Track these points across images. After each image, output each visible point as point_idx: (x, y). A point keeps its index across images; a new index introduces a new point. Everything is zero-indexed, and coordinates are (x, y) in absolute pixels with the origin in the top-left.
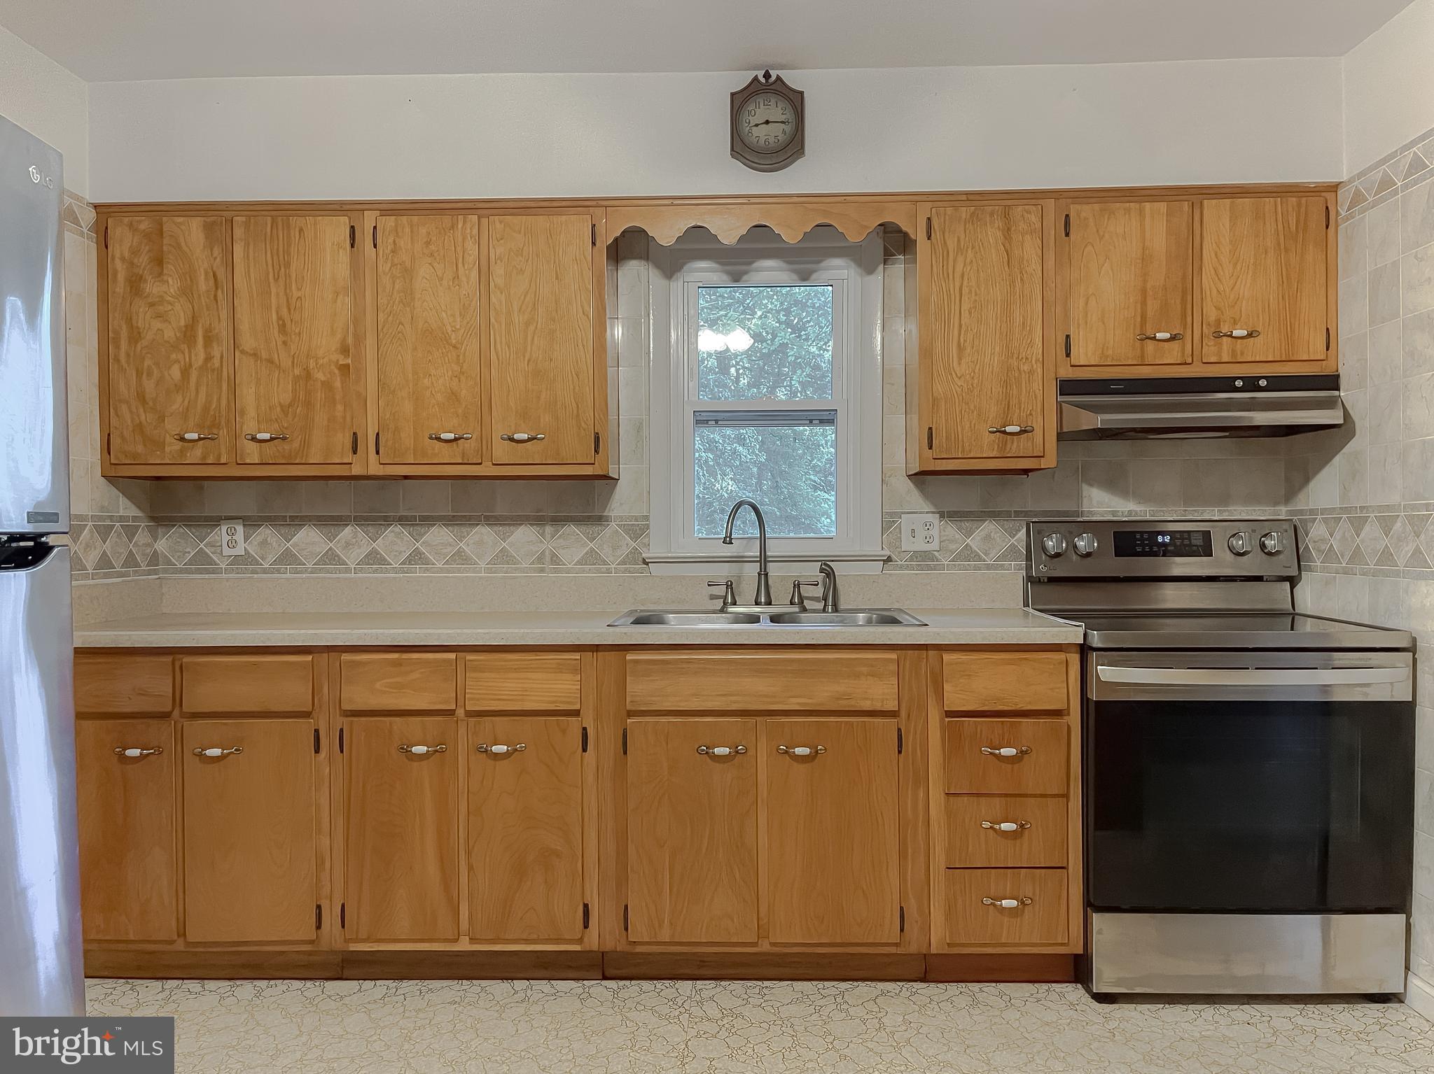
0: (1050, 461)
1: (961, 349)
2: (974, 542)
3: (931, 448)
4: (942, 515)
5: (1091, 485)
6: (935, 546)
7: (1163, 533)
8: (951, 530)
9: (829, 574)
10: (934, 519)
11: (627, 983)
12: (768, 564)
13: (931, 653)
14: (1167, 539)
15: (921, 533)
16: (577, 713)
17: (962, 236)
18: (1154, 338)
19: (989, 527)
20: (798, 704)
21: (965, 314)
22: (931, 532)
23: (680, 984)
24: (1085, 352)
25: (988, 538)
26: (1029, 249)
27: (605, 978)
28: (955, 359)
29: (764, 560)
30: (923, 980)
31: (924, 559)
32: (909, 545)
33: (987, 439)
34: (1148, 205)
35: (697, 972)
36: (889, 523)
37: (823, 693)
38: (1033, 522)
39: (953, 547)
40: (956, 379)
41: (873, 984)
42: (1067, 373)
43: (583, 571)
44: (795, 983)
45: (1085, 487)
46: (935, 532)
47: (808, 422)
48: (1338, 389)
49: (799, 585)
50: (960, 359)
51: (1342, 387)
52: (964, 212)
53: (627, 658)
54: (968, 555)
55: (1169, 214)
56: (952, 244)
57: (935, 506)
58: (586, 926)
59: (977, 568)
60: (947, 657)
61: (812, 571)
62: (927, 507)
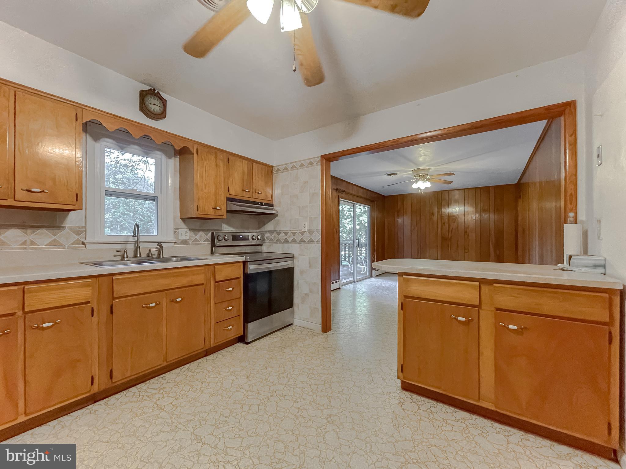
0: (225, 217)
1: (205, 185)
2: (198, 237)
3: (198, 211)
4: (190, 230)
5: (224, 224)
6: (188, 238)
7: (241, 235)
8: (192, 234)
9: (161, 246)
10: (188, 230)
11: (107, 399)
12: (140, 244)
13: (212, 266)
14: (242, 236)
15: (184, 234)
16: (88, 303)
17: (206, 156)
18: (246, 191)
19: (201, 233)
20: (177, 285)
21: (206, 177)
22: (186, 234)
23: (130, 390)
24: (232, 192)
25: (201, 236)
26: (221, 164)
27: (95, 402)
28: (204, 188)
29: (137, 243)
30: (206, 356)
31: (185, 242)
32: (181, 238)
33: (212, 210)
34: (244, 160)
35: (136, 383)
36: (176, 231)
37: (184, 281)
38: (215, 232)
39: (192, 238)
40: (204, 193)
41: (194, 362)
42: (228, 196)
43: (50, 248)
44: (172, 372)
45: (223, 224)
46: (188, 234)
47: (145, 199)
48: (273, 207)
49: (151, 250)
50: (205, 188)
51: (274, 206)
52: (206, 150)
53: (114, 278)
54: (196, 241)
55: (248, 164)
56: (203, 158)
57: (188, 227)
58: (92, 384)
59: (199, 244)
60: (216, 267)
61: (155, 245)
62: (186, 227)
